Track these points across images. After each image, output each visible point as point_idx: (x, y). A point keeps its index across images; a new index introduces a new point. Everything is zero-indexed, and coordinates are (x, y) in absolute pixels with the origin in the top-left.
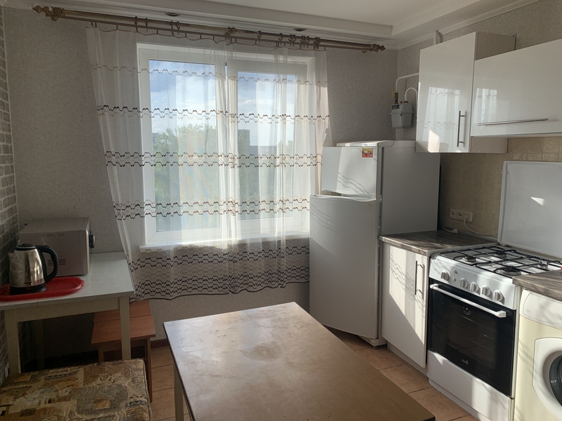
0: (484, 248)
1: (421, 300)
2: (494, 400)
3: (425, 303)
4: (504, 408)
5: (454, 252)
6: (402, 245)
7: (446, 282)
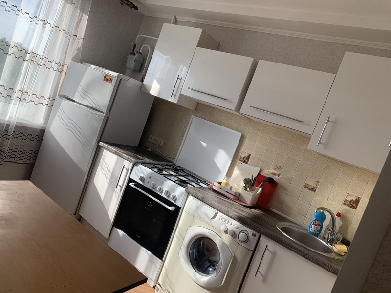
0: (167, 165)
1: (118, 192)
2: (151, 261)
3: (121, 195)
4: (156, 267)
5: (150, 163)
6: (116, 151)
7: (141, 183)
